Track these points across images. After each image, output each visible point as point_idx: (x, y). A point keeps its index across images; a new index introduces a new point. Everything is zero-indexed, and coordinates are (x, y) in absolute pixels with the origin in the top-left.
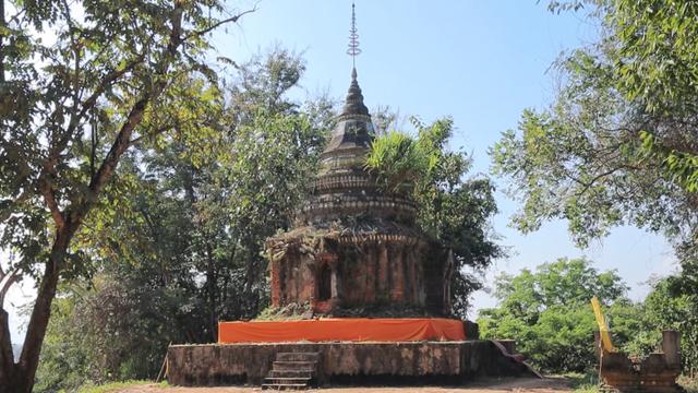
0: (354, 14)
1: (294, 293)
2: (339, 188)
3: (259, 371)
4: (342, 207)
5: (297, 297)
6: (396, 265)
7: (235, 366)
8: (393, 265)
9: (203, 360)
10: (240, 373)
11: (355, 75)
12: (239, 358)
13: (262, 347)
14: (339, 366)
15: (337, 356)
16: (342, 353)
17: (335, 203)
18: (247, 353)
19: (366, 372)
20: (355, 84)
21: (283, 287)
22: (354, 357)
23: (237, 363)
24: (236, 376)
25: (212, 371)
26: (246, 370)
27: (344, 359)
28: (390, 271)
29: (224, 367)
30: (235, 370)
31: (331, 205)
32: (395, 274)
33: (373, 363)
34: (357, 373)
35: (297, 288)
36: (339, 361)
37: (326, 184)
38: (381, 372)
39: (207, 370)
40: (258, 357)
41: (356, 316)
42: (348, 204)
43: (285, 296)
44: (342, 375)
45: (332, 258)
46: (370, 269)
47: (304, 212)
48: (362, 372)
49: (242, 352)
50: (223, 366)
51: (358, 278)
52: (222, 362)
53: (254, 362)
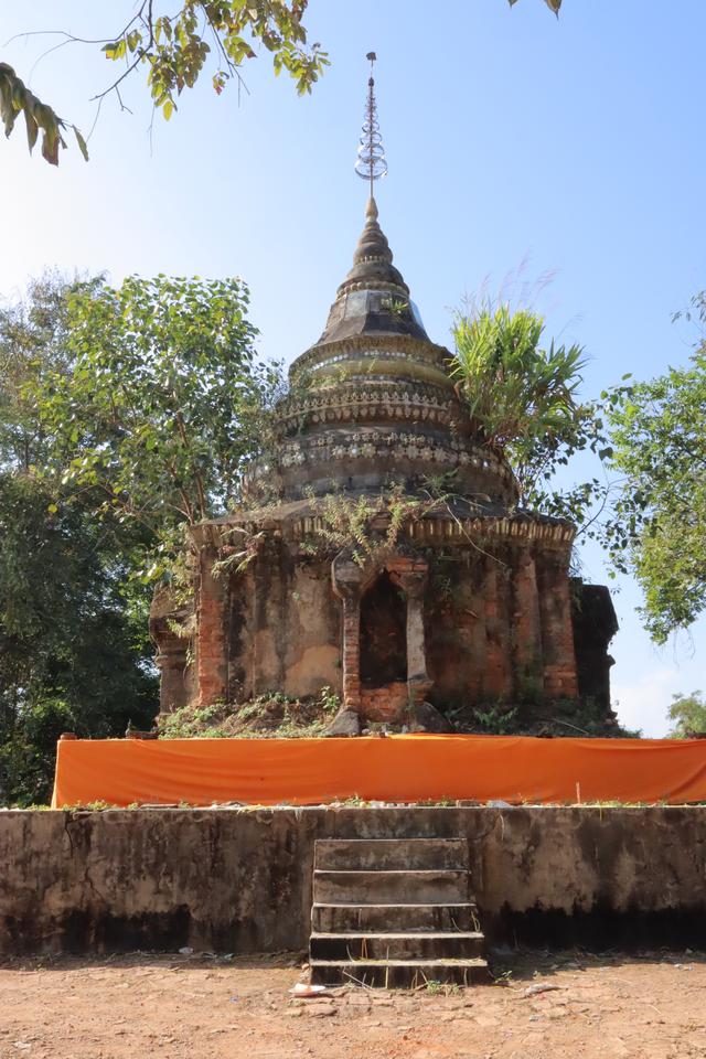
0: (372, 99)
1: (270, 666)
2: (378, 418)
3: (235, 900)
4: (398, 455)
5: (282, 677)
6: (557, 602)
7: (146, 886)
8: (549, 601)
9: (23, 862)
10: (162, 908)
11: (373, 212)
12: (161, 856)
13: (248, 817)
14: (525, 882)
15: (519, 848)
16: (535, 840)
17: (379, 445)
18: (190, 839)
19: (621, 900)
20: (374, 228)
21: (234, 649)
22: (578, 852)
23: (154, 874)
24: (146, 917)
25: (55, 902)
26: (189, 898)
27: (542, 859)
28: (543, 615)
29: (103, 888)
30: (145, 898)
31: (369, 450)
32: (555, 627)
33: (639, 871)
34: (588, 905)
35: (281, 654)
36: (526, 865)
37: (342, 407)
38: (670, 902)
39: (35, 899)
40: (231, 853)
41: (493, 730)
42: (412, 452)
43: (241, 675)
44: (536, 911)
45: (407, 570)
46: (493, 610)
47: (281, 470)
48: (604, 899)
49: (176, 834)
50: (100, 883)
51: (464, 630)
52: (97, 872)
53: (218, 868)
